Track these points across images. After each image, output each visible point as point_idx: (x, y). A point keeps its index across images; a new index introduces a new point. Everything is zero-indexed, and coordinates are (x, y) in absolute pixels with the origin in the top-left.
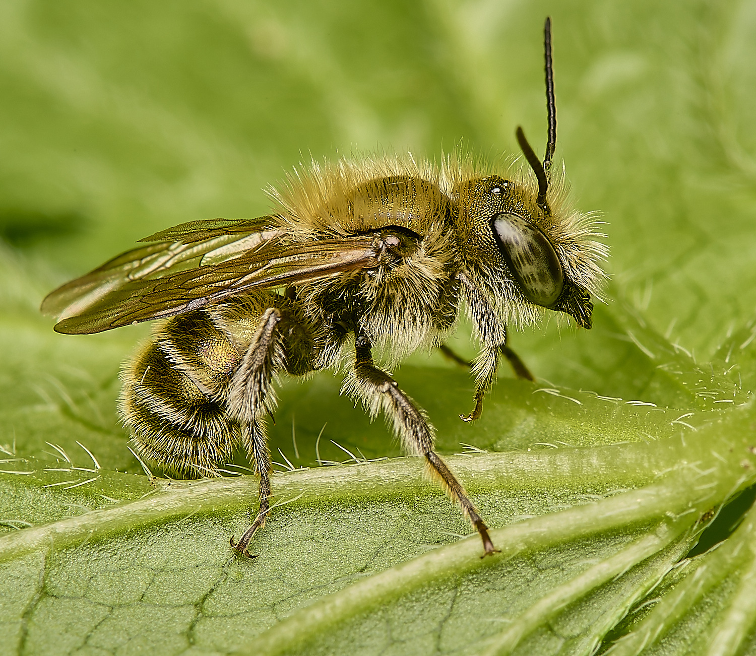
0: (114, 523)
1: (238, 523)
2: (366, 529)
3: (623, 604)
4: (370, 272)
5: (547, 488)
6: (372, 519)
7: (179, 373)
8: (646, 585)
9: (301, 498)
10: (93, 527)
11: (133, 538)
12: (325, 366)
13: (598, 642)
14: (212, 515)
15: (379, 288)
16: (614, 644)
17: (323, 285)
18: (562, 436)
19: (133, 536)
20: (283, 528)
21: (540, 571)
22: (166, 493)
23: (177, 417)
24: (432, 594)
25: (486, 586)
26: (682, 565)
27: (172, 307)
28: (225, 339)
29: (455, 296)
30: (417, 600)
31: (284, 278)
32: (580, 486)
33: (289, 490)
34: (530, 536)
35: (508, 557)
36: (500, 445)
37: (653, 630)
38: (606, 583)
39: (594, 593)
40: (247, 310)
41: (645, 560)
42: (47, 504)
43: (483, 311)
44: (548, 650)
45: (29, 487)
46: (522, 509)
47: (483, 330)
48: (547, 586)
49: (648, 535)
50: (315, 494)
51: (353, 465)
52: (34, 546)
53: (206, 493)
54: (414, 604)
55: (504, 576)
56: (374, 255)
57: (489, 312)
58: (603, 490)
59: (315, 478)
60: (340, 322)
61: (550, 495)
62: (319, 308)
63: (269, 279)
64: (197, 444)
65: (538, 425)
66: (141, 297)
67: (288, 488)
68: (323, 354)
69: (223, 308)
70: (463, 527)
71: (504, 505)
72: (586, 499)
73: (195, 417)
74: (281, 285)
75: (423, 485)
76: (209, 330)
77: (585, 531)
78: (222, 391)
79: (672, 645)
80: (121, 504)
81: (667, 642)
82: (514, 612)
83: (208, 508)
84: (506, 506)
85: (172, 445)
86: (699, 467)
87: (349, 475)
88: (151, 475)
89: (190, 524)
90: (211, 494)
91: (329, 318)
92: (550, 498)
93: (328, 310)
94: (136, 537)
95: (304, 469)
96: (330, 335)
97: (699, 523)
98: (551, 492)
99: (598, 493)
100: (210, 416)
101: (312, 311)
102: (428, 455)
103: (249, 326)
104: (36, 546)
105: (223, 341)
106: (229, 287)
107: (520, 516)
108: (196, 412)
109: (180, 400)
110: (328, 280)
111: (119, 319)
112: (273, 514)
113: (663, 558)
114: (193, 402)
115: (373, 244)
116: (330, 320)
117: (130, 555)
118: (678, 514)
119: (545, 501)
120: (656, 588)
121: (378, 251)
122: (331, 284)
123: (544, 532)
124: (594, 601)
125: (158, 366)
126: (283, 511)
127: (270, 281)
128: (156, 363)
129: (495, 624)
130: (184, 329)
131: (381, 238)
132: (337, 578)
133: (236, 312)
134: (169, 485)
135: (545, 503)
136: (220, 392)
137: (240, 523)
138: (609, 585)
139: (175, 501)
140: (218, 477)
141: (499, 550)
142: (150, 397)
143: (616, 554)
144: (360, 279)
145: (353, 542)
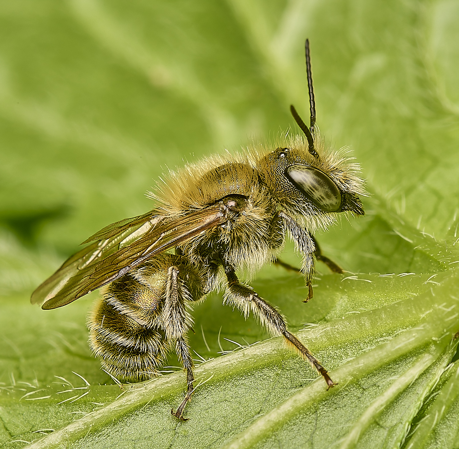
0: (103, 418)
1: (179, 401)
2: (257, 387)
3: (419, 399)
4: (223, 226)
5: (359, 339)
6: (259, 380)
7: (123, 316)
8: (430, 384)
9: (213, 377)
10: (91, 423)
11: (117, 424)
12: (211, 290)
13: (409, 425)
14: (162, 400)
15: (231, 234)
16: (418, 424)
17: (196, 241)
18: (365, 303)
19: (117, 423)
20: (206, 398)
21: (364, 390)
22: (131, 393)
23: (129, 343)
24: (303, 418)
25: (334, 406)
26: (449, 368)
27: (109, 277)
28: (147, 289)
29: (280, 227)
30: (294, 424)
31: (172, 242)
32: (378, 334)
33: (204, 375)
34: (354, 371)
35: (344, 386)
36: (330, 317)
37: (439, 411)
38: (406, 389)
39: (400, 396)
40: (156, 268)
41: (427, 369)
42: (63, 413)
43: (299, 233)
44: (379, 437)
45: (51, 405)
46: (347, 355)
47: (301, 245)
48: (371, 399)
49: (425, 354)
50: (221, 373)
51: (240, 351)
52: (58, 443)
53: (154, 387)
54: (293, 427)
55: (344, 398)
56: (222, 215)
57: (303, 233)
58: (393, 333)
59: (219, 364)
60: (212, 261)
61: (362, 342)
62: (198, 256)
63: (163, 246)
64: (143, 359)
65: (349, 300)
66: (89, 276)
67: (204, 374)
68: (208, 283)
69: (141, 270)
70: (314, 373)
71: (336, 355)
72: (384, 340)
73: (140, 340)
74: (171, 247)
75: (285, 353)
76: (136, 286)
77: (386, 360)
78: (153, 320)
79: (453, 418)
80: (106, 406)
81: (450, 416)
82: (354, 419)
83: (159, 396)
84: (337, 355)
85: (128, 362)
86: (445, 307)
87: (239, 357)
88: (120, 383)
89: (150, 408)
90: (158, 387)
91: (205, 260)
92: (362, 344)
93: (203, 256)
94: (119, 423)
95: (211, 359)
96: (209, 270)
97: (454, 340)
98: (362, 341)
99: (390, 335)
100: (148, 338)
101: (194, 259)
102: (284, 333)
103: (160, 278)
104: (59, 442)
105: (146, 290)
106: (140, 256)
107: (347, 359)
108: (139, 338)
109: (128, 332)
110: (199, 238)
111: (79, 292)
112: (199, 391)
113: (437, 365)
114: (136, 332)
115: (220, 209)
116: (206, 261)
117: (117, 434)
118: (440, 338)
119: (360, 346)
120: (437, 385)
121: (224, 212)
122: (201, 240)
123: (361, 366)
124: (400, 401)
125: (110, 314)
126: (204, 387)
127: (164, 246)
128: (108, 313)
129: (344, 428)
130: (121, 289)
131: (224, 204)
132: (245, 421)
133: (150, 271)
134: (132, 387)
135: (360, 348)
136: (151, 322)
137: (180, 401)
138: (407, 389)
139: (137, 396)
140: (160, 376)
141: (337, 383)
142: (109, 334)
143: (408, 370)
144: (218, 231)
145: (250, 397)
